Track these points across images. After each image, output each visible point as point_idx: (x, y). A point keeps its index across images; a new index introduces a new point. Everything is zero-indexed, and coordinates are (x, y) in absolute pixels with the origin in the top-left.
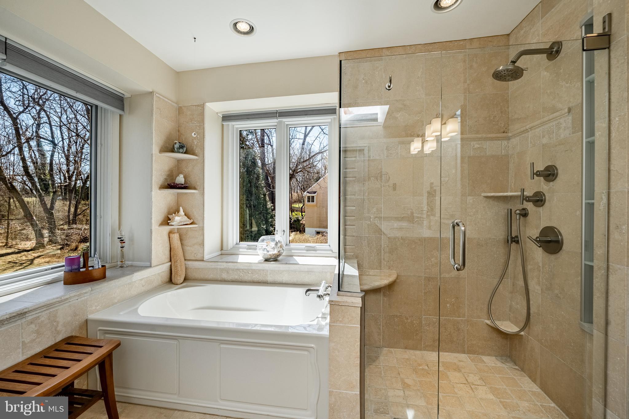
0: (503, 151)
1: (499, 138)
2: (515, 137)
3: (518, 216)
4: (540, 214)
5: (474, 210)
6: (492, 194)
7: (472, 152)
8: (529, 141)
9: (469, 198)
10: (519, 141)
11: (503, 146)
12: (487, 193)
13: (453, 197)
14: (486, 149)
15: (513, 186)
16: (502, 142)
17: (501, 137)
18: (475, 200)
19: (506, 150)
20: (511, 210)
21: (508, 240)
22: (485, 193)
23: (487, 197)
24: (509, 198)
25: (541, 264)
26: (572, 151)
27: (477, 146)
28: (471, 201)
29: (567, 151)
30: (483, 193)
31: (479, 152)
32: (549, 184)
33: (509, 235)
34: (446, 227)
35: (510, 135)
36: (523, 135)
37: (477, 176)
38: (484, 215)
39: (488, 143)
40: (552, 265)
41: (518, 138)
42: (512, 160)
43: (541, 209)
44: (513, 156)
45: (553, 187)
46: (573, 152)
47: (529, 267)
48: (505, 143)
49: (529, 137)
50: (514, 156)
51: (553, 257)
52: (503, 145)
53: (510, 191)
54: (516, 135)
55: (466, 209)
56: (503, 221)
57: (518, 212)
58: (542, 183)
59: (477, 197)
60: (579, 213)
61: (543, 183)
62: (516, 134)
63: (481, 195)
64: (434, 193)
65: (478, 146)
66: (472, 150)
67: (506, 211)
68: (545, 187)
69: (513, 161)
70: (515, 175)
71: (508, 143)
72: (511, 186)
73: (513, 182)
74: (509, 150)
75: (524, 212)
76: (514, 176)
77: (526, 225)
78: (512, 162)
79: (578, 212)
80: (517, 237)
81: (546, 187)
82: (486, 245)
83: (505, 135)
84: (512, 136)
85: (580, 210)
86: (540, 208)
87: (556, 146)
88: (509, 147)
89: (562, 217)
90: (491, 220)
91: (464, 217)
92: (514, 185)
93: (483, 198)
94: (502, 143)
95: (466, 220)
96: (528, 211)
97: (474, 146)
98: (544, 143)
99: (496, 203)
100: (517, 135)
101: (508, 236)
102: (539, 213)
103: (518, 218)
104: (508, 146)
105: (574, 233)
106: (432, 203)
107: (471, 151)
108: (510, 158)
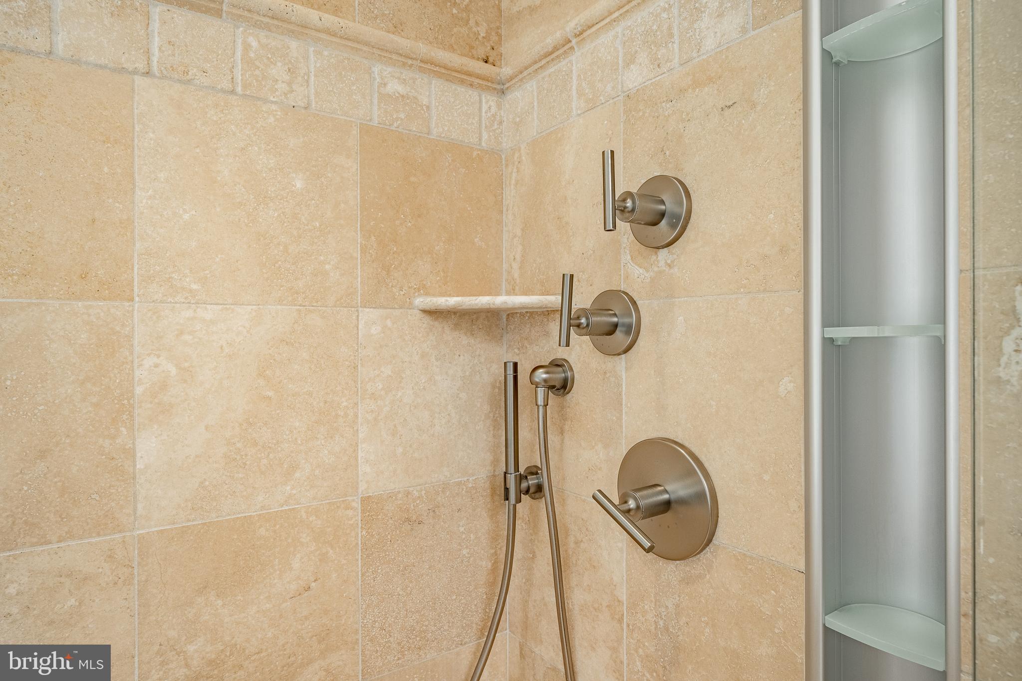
0: (485, 136)
1: (469, 74)
2: (521, 80)
3: (541, 392)
4: (619, 385)
5: (387, 371)
6: (452, 301)
7: (376, 108)
8: (574, 87)
9: (368, 315)
10: (535, 94)
11: (483, 114)
12: (434, 295)
13: (299, 311)
14: (428, 107)
15: (516, 275)
16: (480, 96)
17: (478, 77)
18: (389, 323)
19: (494, 130)
20: (515, 365)
21: (507, 490)
22: (427, 294)
23: (434, 313)
24: (505, 317)
25: (625, 591)
26: (754, 106)
27: (394, 87)
28: (375, 330)
29: (729, 107)
30: (420, 295)
31: (402, 116)
32: (654, 257)
33: (512, 469)
34: (265, 461)
35: (506, 71)
36: (552, 70)
37: (398, 222)
38: (424, 389)
39: (437, 84)
40: (670, 605)
41: (531, 86)
42: (511, 173)
43: (623, 363)
44: (517, 155)
45: (672, 271)
46: (759, 108)
47: (577, 598)
48: (489, 101)
49: (572, 71)
50: (520, 157)
51: (672, 570)
52: (484, 111)
53: (506, 291)
54: (525, 73)
55: (356, 368)
56: (487, 408)
57: (541, 375)
58: (626, 257)
59: (397, 312)
60: (791, 386)
61: (629, 257)
62: (526, 68)
63: (411, 306)
64: (194, 287)
65: (401, 89)
66: (376, 101)
67: (497, 370)
68: (637, 272)
69: (514, 175)
70: (523, 230)
71: (499, 106)
72: (509, 273)
73: (518, 257)
74: (501, 133)
75: (558, 376)
76: (519, 232)
77: (566, 427)
78: (513, 182)
79: (786, 379)
80: (533, 471)
81: (641, 271)
82: (431, 514)
83: (486, 69)
84: (511, 79)
85: (798, 371)
86: (617, 358)
87: (682, 91)
88: (501, 123)
89: (713, 403)
90: (450, 407)
91: (345, 404)
92: (520, 268)
93: (423, 315)
94: (481, 101)
95: (356, 416)
96: (571, 369)
97: (385, 85)
98: (631, 86)
99: (465, 340)
100: (530, 70)
101: (505, 473)
102: (613, 379)
103: (540, 401)
104: (498, 118)
105: (766, 477)
106: (187, 337)
107: (372, 103)
108: (507, 165)
